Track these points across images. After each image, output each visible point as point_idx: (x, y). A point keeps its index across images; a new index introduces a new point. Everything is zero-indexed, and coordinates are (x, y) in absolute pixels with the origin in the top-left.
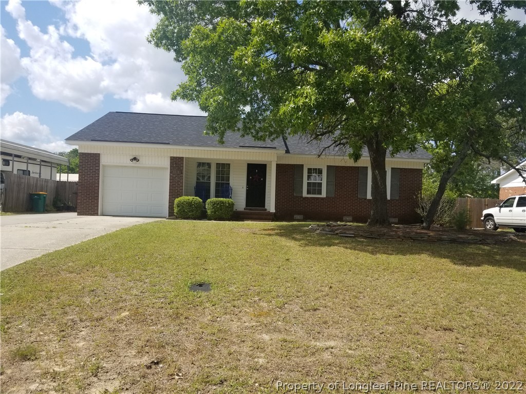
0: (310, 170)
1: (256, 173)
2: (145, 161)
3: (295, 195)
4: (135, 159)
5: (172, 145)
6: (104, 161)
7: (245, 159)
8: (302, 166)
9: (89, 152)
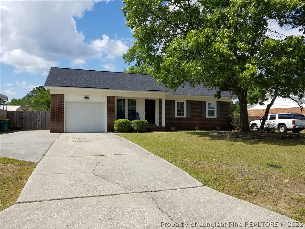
0: (178, 103)
1: (150, 104)
2: (92, 99)
3: (171, 116)
4: (86, 97)
5: (110, 89)
6: (66, 99)
7: (144, 97)
8: (174, 101)
9: (58, 93)
